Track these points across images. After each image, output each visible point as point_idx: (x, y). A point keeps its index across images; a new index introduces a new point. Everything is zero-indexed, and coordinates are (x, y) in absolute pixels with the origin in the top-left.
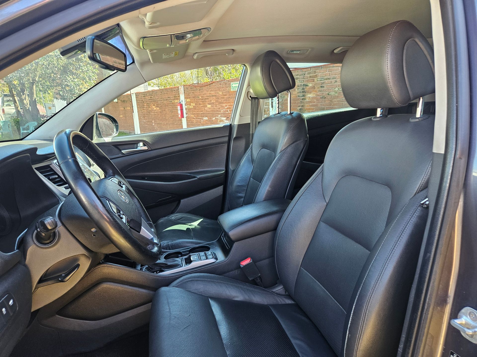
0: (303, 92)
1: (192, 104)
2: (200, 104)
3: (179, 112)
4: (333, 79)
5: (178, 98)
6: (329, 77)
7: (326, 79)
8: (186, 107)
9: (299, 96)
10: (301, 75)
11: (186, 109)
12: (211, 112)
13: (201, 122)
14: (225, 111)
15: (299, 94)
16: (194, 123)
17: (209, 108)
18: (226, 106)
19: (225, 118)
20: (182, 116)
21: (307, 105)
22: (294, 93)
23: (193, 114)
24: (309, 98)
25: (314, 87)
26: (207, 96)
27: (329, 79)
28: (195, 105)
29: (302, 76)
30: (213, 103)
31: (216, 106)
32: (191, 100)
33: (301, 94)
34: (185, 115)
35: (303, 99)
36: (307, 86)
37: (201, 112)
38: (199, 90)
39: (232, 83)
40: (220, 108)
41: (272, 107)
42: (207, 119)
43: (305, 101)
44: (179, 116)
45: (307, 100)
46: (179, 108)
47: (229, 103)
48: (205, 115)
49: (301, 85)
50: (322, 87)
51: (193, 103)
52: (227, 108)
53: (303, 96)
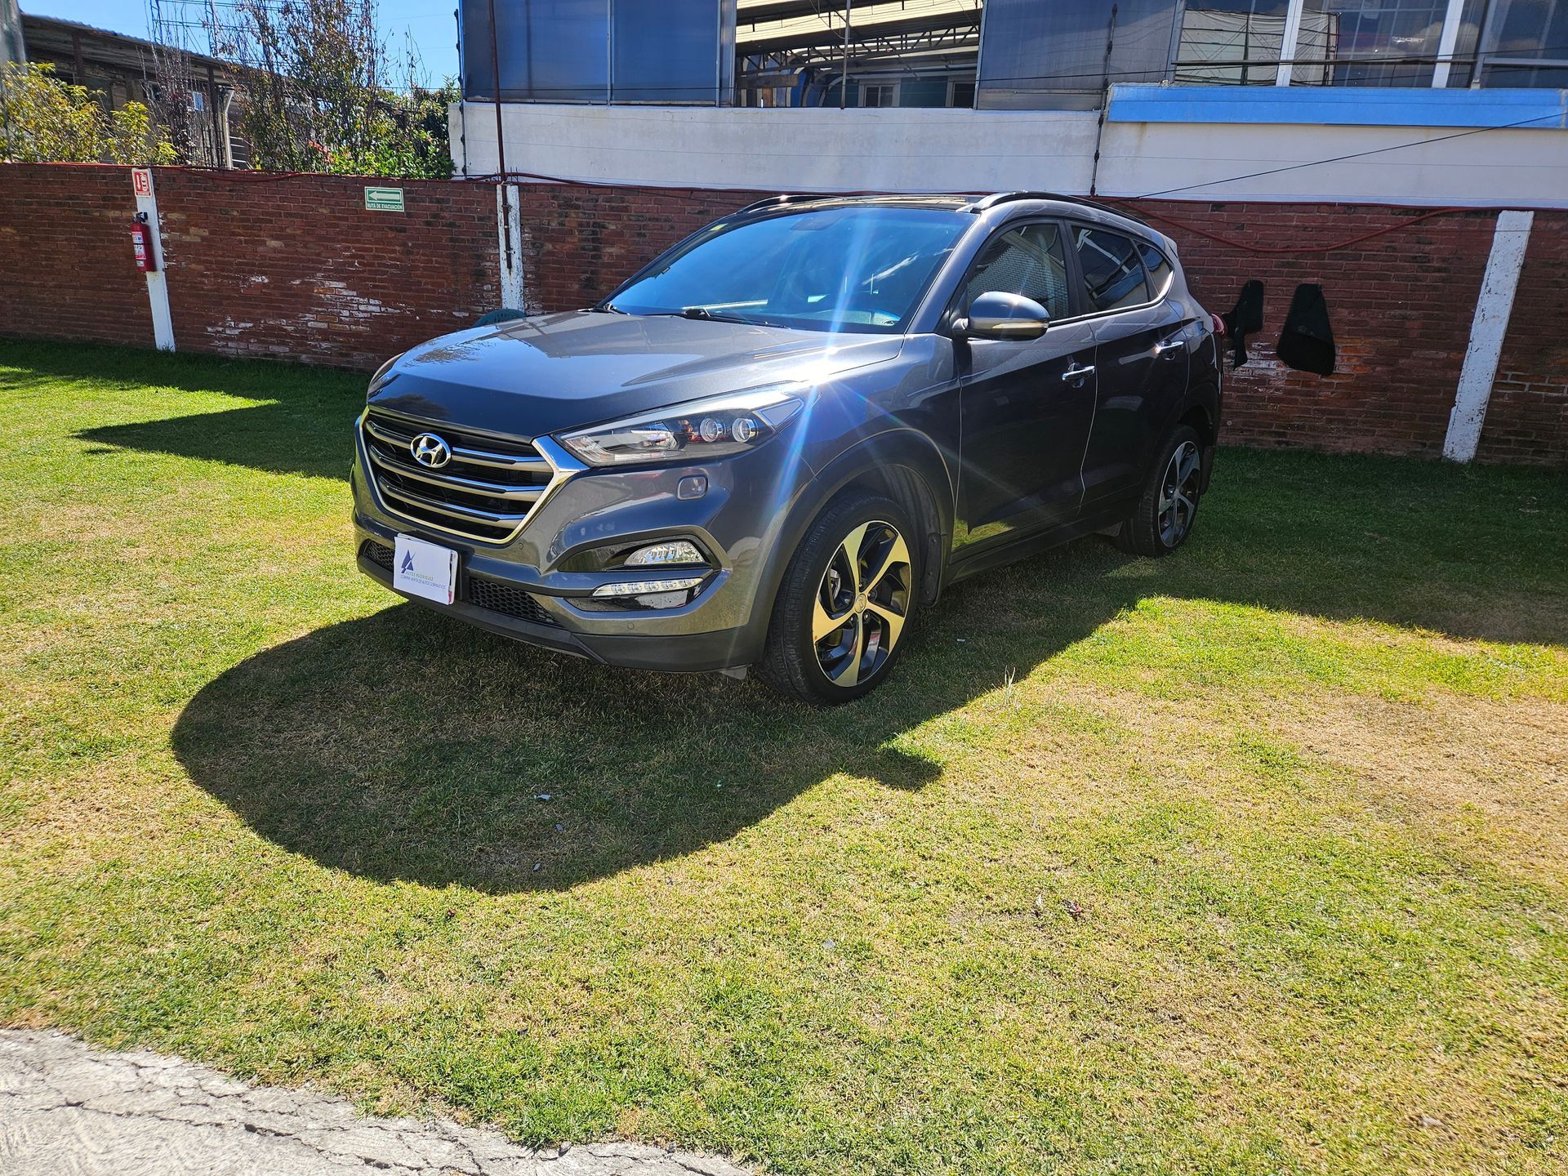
0: (594, 240)
1: (193, 230)
2: (234, 234)
3: (140, 250)
4: (665, 221)
5: (130, 200)
6: (656, 216)
7: (649, 220)
8: (165, 236)
9: (583, 248)
10: (588, 201)
11: (164, 243)
12: (286, 263)
13: (239, 290)
14: (344, 264)
15: (585, 244)
16: (203, 289)
17: (275, 250)
18: (346, 251)
19: (341, 285)
20: (151, 265)
21: (605, 270)
22: (569, 240)
23: (199, 262)
24: (611, 254)
25: (620, 234)
26: (267, 214)
27: (657, 220)
28: (211, 233)
29: (591, 204)
30: (293, 237)
31: (305, 247)
32: (189, 216)
33: (591, 245)
34: (160, 263)
35: (593, 257)
36: (604, 227)
37: (239, 257)
38: (230, 191)
39: (367, 189)
40: (323, 255)
41: (510, 266)
42: (266, 281)
43: (600, 261)
44: (141, 264)
45: (606, 259)
46: (137, 237)
47: (358, 241)
48: (256, 268)
49: (588, 223)
50: (639, 235)
51: (200, 228)
52: (352, 256)
53: (595, 249)
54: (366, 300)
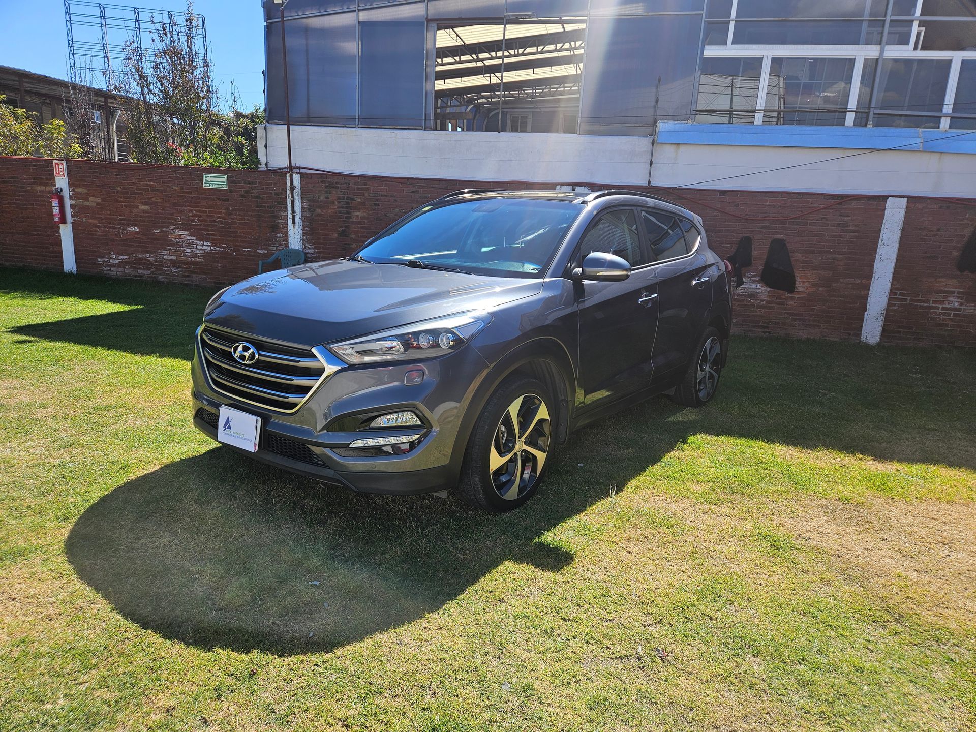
0: (347, 208)
1: (91, 199)
2: (118, 201)
3: (56, 211)
4: (391, 197)
5: (51, 179)
6: (385, 194)
7: (382, 196)
8: (73, 202)
9: (340, 212)
10: (343, 184)
11: (72, 206)
12: (151, 219)
13: (120, 235)
14: (188, 220)
15: (341, 210)
16: (96, 235)
17: (144, 211)
18: (190, 212)
19: (186, 233)
20: (63, 220)
21: (353, 226)
22: (332, 207)
23: (95, 218)
24: (357, 216)
25: (363, 204)
26: (140, 189)
27: (386, 196)
28: (103, 200)
29: (345, 186)
30: (156, 204)
31: (163, 210)
32: (89, 190)
33: (345, 210)
34: (69, 218)
35: (346, 217)
36: (354, 200)
37: (121, 215)
38: (116, 175)
39: (204, 175)
40: (175, 214)
41: (294, 223)
42: (138, 230)
43: (351, 220)
44: (57, 219)
45: (354, 219)
46: (55, 203)
47: (198, 207)
48: (131, 223)
49: (344, 198)
50: (376, 205)
51: (96, 197)
52: (193, 216)
53: (348, 213)
54: (202, 242)
